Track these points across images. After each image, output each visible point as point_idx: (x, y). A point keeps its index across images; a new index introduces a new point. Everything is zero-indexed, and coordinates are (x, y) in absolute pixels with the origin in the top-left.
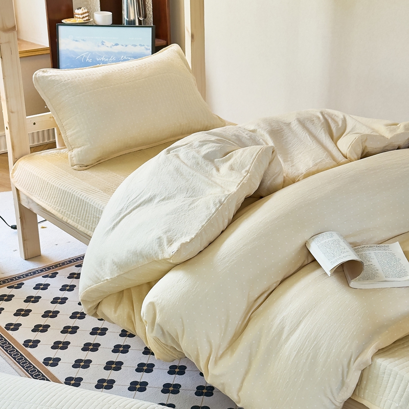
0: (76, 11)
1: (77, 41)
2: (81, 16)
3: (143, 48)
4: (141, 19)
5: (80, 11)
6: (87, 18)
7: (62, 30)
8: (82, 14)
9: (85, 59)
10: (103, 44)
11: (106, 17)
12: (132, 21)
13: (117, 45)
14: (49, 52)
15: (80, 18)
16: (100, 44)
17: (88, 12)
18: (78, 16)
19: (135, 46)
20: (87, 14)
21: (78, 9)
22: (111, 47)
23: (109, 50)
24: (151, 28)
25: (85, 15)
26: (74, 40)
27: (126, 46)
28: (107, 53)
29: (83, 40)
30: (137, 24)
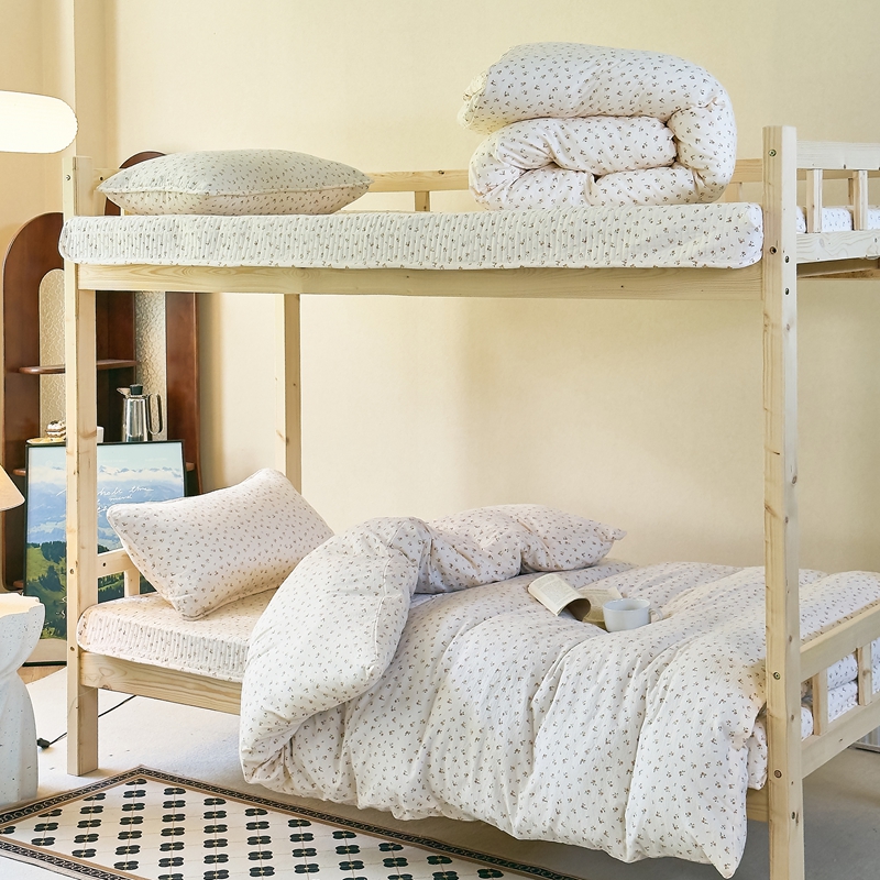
0: (51, 427)
1: (59, 469)
2: (59, 435)
3: (169, 472)
4: (153, 433)
5: (57, 427)
7: (33, 452)
8: (60, 431)
10: (102, 472)
12: (137, 435)
13: (125, 470)
15: (55, 436)
18: (53, 433)
19: (156, 470)
21: (52, 423)
22: (115, 474)
23: (112, 478)
24: (178, 446)
26: (53, 467)
27: (141, 471)
30: (146, 440)
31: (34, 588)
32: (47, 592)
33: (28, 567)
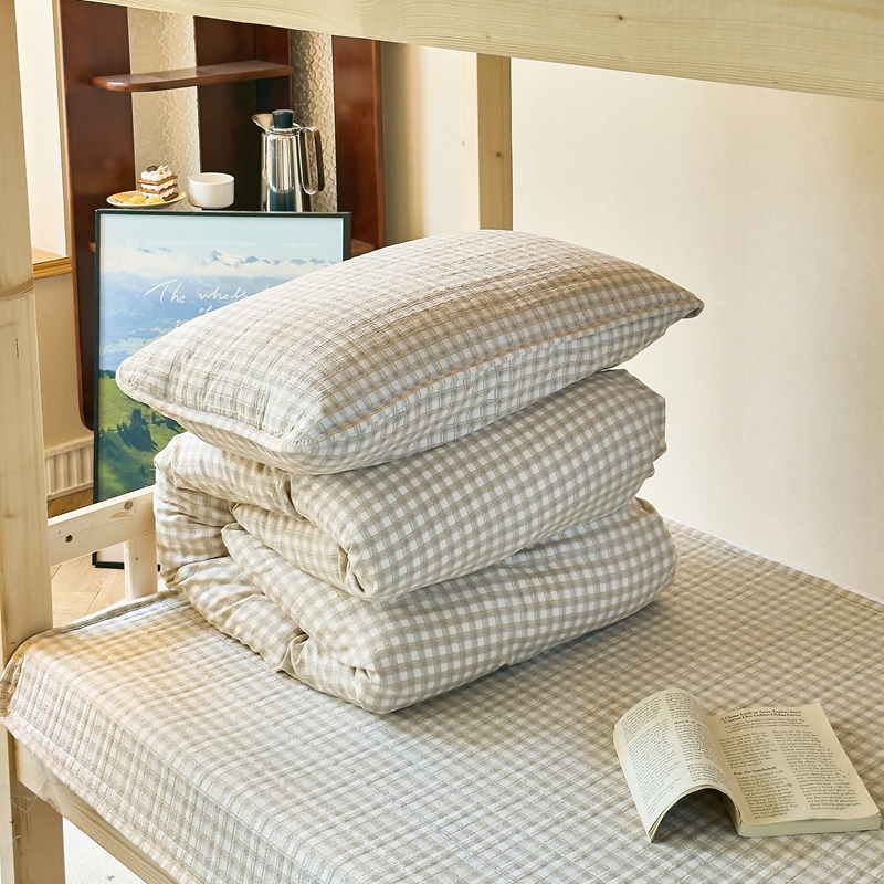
0: (145, 176)
1: (147, 251)
2: (157, 188)
4: (310, 192)
5: (154, 176)
6: (171, 191)
7: (109, 224)
8: (159, 183)
9: (168, 294)
10: (216, 259)
11: (221, 186)
12: (285, 195)
13: (252, 259)
14: (69, 268)
15: (153, 191)
16: (208, 260)
17: (174, 177)
18: (149, 187)
19: (301, 262)
20: (171, 183)
21: (149, 170)
22: (237, 266)
23: (232, 272)
24: (339, 223)
25: (166, 185)
26: (140, 249)
27: (277, 262)
28: (225, 280)
29: (164, 249)
30: (299, 209)
31: (111, 442)
32: (131, 451)
33: (100, 410)
